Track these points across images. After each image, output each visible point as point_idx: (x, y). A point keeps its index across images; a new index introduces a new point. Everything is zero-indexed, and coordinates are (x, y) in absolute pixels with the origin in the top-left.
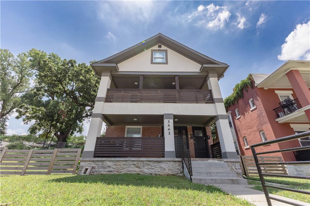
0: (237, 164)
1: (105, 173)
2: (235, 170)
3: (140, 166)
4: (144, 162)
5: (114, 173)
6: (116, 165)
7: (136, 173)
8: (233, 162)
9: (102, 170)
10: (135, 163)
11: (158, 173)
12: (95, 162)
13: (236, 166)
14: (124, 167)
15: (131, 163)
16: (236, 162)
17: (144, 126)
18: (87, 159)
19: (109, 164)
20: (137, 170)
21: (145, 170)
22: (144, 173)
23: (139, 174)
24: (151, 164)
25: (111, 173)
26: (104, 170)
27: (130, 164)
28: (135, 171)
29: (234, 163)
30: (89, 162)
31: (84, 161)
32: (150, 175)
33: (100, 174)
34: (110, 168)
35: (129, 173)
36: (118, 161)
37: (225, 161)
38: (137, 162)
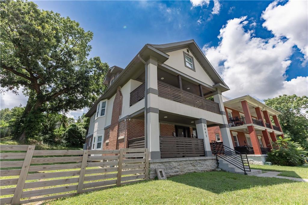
1: (173, 174)
3: (195, 165)
4: (198, 161)
5: (179, 173)
6: (179, 165)
7: (193, 171)
9: (169, 171)
10: (192, 162)
11: (206, 169)
12: (164, 163)
14: (185, 167)
15: (189, 162)
18: (157, 161)
19: (175, 164)
20: (193, 168)
21: (199, 168)
22: (198, 170)
23: (195, 172)
24: (201, 162)
25: (177, 174)
26: (171, 171)
27: (189, 163)
28: (192, 170)
30: (158, 164)
31: (154, 163)
32: (201, 172)
33: (169, 175)
34: (176, 168)
35: (189, 171)
36: (181, 161)
38: (193, 161)
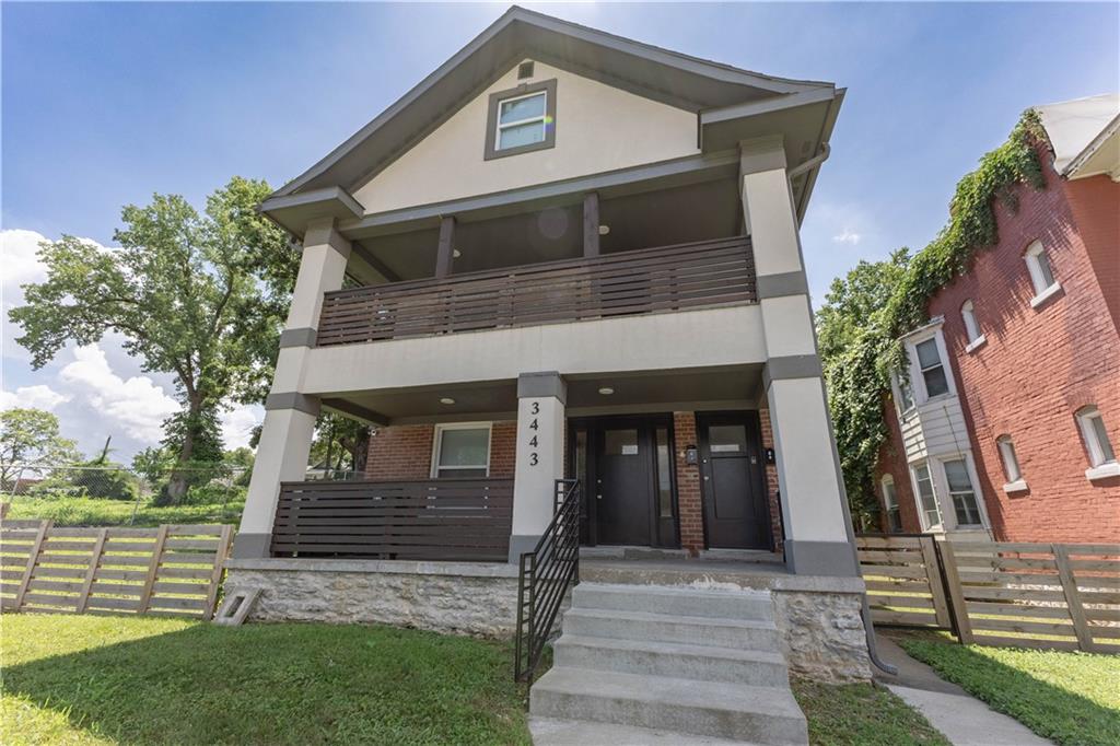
0: (842, 601)
1: (299, 615)
2: (831, 632)
3: (416, 597)
4: (430, 578)
5: (328, 617)
6: (333, 587)
7: (400, 619)
8: (824, 593)
9: (290, 602)
10: (398, 582)
11: (482, 625)
12: (271, 574)
13: (839, 613)
14: (360, 597)
15: (383, 581)
16: (835, 594)
17: (499, 422)
18: (247, 564)
19: (314, 582)
20: (405, 608)
21: (433, 612)
22: (426, 622)
23: (409, 627)
24: (456, 589)
25: (318, 617)
26: (297, 602)
27: (381, 586)
28: (396, 614)
29: (828, 600)
30: (253, 573)
31: (240, 570)
32: (449, 632)
33: (284, 616)
34: (316, 597)
35: (377, 618)
36: (340, 573)
37: (778, 586)
38: (404, 580)
